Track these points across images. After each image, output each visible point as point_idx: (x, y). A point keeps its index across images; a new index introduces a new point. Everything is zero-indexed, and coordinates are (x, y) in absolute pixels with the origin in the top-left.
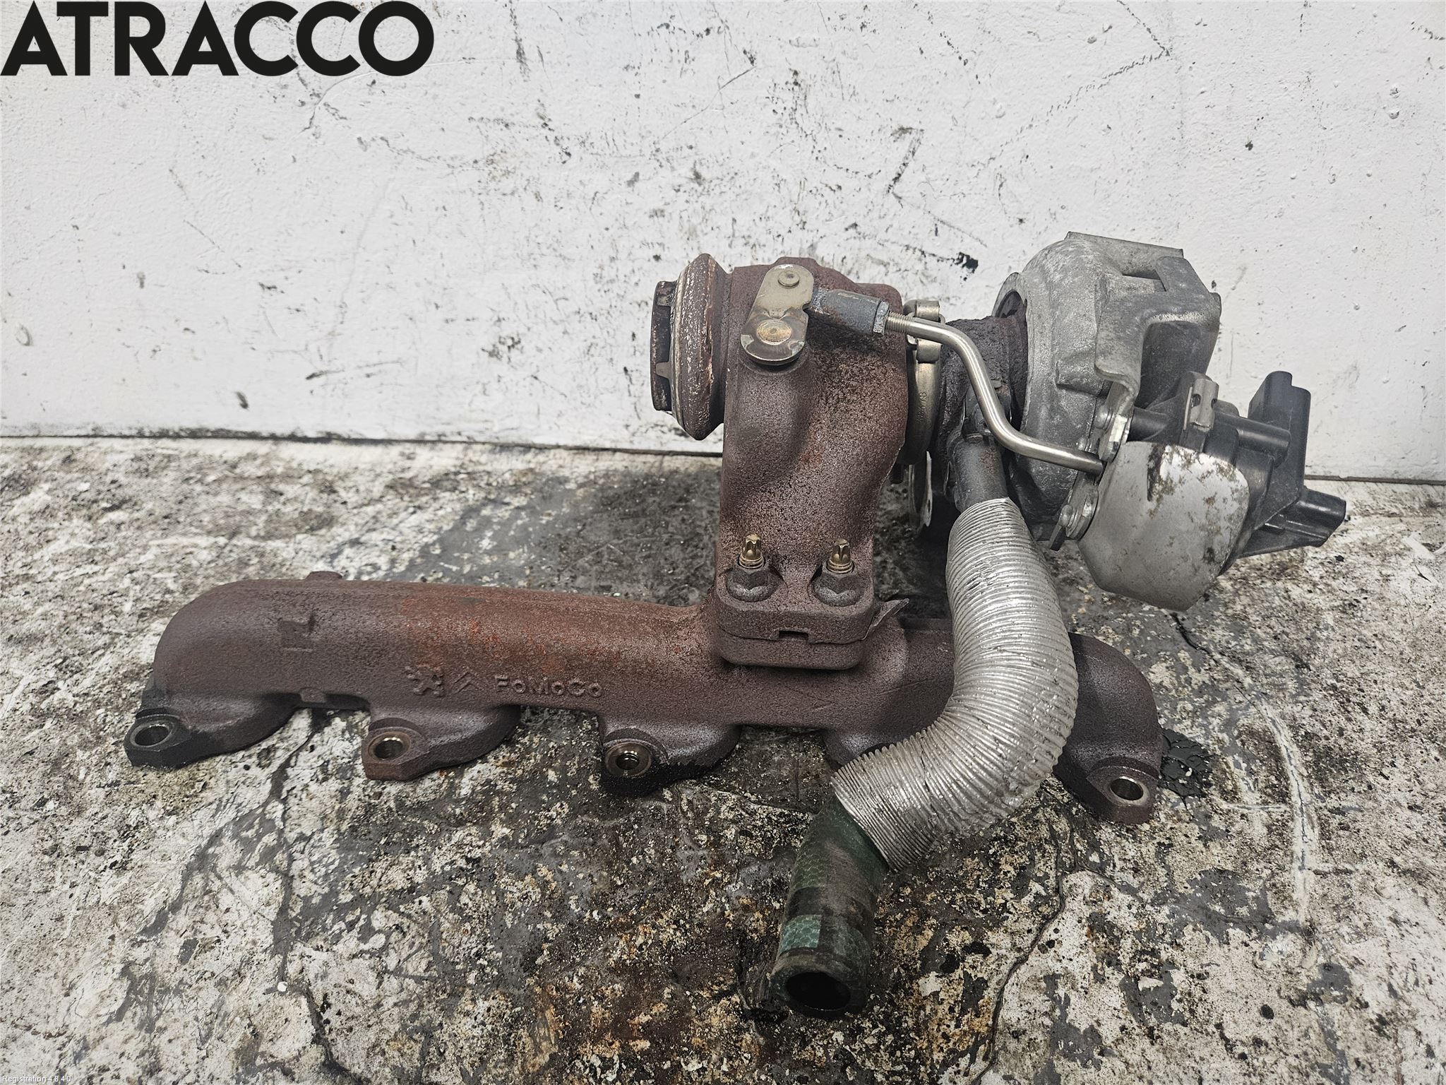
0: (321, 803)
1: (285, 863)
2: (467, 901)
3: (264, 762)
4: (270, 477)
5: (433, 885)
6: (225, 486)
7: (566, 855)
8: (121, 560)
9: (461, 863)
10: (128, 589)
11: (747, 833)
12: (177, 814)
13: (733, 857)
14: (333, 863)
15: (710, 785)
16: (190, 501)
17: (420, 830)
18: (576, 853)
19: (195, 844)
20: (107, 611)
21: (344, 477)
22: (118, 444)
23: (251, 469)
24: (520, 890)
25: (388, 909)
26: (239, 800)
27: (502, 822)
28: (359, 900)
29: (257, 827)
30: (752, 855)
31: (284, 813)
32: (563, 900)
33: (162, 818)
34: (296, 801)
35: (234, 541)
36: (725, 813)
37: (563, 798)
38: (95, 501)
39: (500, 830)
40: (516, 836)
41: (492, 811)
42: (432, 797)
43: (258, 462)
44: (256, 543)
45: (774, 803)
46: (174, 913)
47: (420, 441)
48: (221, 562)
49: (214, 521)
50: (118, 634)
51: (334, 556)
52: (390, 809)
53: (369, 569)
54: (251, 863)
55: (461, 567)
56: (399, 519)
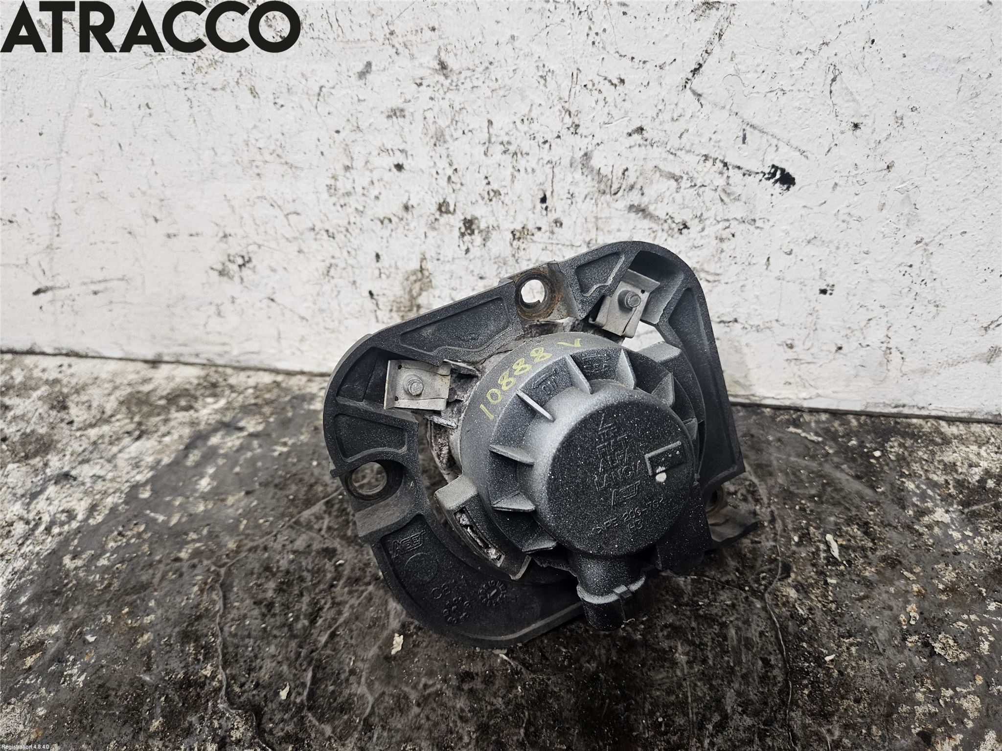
55: (170, 517)
56: (120, 447)
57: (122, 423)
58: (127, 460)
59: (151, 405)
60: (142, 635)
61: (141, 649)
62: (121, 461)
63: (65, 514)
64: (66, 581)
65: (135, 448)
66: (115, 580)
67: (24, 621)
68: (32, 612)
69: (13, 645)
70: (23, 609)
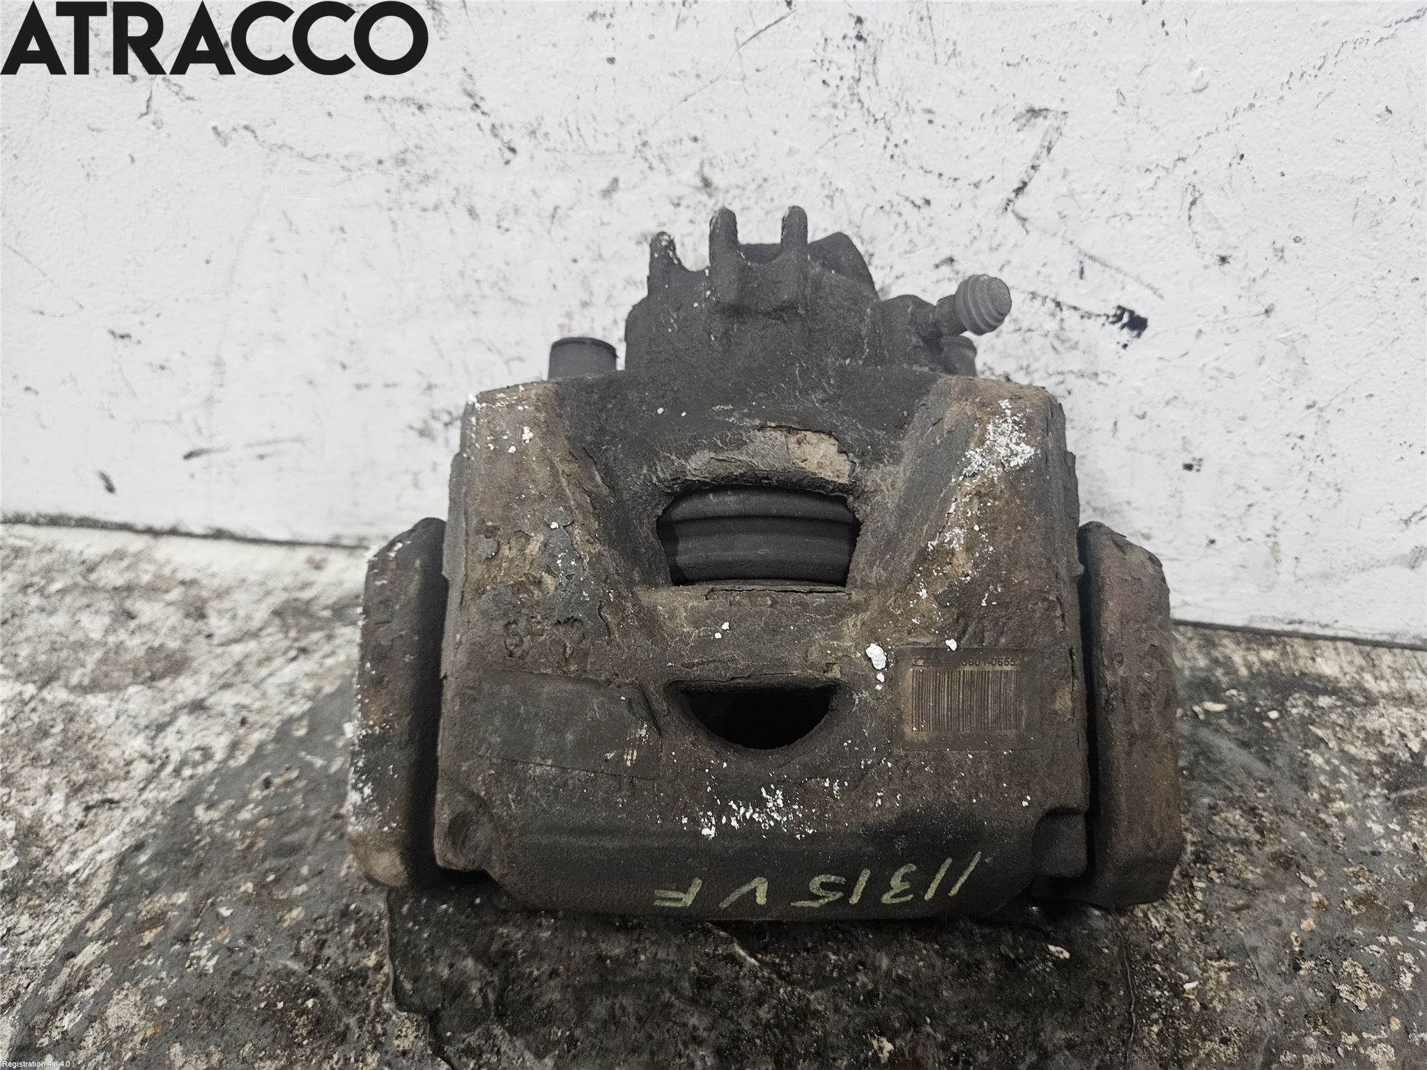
4: (130, 589)
6: (67, 600)
16: (17, 621)
21: (221, 594)
35: (45, 693)
43: (124, 564)
44: (72, 698)
47: (334, 546)
48: (12, 729)
49: (32, 657)
51: (161, 728)
55: (330, 761)
56: (270, 669)
57: (273, 638)
58: (279, 686)
59: (312, 616)
60: (290, 910)
61: (290, 928)
62: (271, 687)
63: (200, 752)
64: (197, 838)
65: (290, 672)
66: (260, 839)
67: (143, 886)
68: (154, 874)
69: (129, 914)
70: (143, 871)
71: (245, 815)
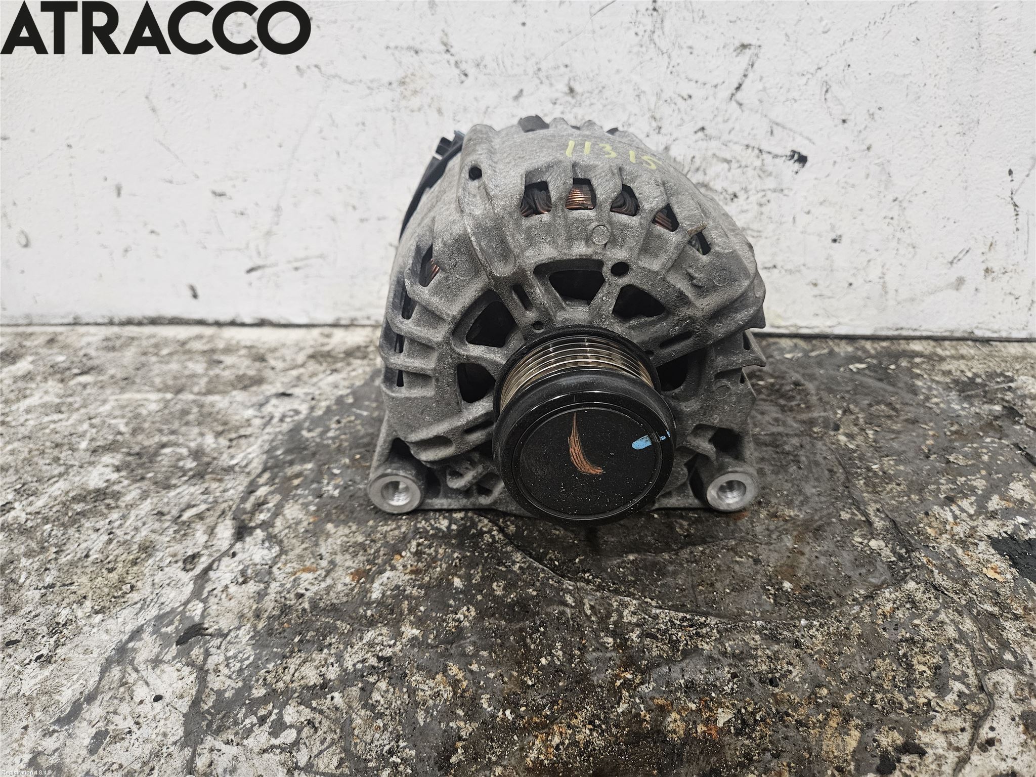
0: (240, 603)
1: (201, 658)
2: (379, 698)
3: (188, 567)
4: (213, 351)
5: (345, 681)
6: (175, 357)
7: (476, 655)
8: (83, 411)
9: (373, 661)
10: (85, 432)
11: (653, 637)
12: (104, 613)
13: (643, 658)
14: (247, 659)
15: (610, 591)
16: (146, 368)
17: (333, 629)
18: (485, 653)
19: (116, 639)
20: (66, 447)
21: (273, 350)
22: (92, 329)
23: (198, 346)
24: (432, 689)
25: (300, 704)
26: (162, 600)
27: (412, 623)
28: (272, 695)
29: (176, 623)
30: (661, 657)
31: (205, 610)
32: (475, 699)
33: (89, 616)
34: (216, 600)
35: (180, 396)
36: (627, 617)
37: (470, 602)
38: (69, 369)
39: (410, 631)
40: (425, 636)
41: (401, 614)
42: (345, 599)
43: (204, 341)
44: (198, 397)
45: (676, 608)
46: (89, 703)
47: (335, 325)
48: (166, 411)
49: (164, 382)
50: (72, 466)
51: (261, 405)
52: (304, 610)
53: (291, 413)
54: (169, 657)
55: (371, 412)
56: (318, 379)
58: (327, 384)
59: (333, 357)
62: (323, 385)
63: (293, 412)
64: (308, 443)
65: (331, 379)
66: (344, 442)
67: (285, 463)
68: (289, 458)
69: (281, 474)
70: (281, 457)
71: (331, 434)
